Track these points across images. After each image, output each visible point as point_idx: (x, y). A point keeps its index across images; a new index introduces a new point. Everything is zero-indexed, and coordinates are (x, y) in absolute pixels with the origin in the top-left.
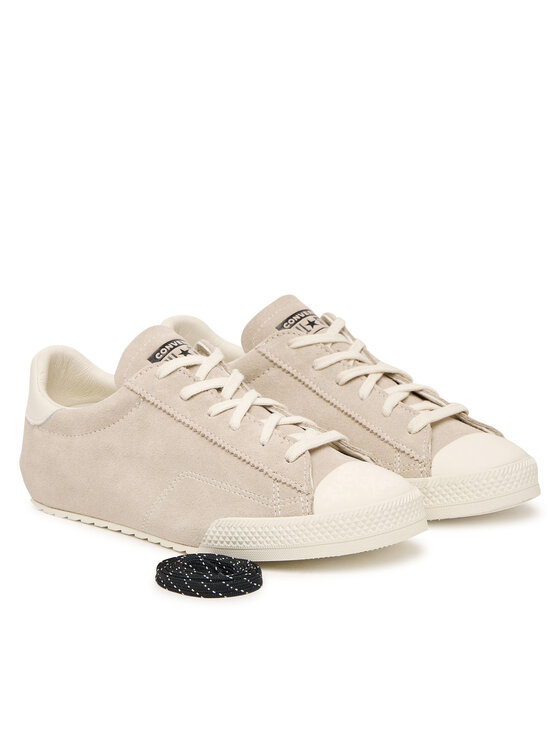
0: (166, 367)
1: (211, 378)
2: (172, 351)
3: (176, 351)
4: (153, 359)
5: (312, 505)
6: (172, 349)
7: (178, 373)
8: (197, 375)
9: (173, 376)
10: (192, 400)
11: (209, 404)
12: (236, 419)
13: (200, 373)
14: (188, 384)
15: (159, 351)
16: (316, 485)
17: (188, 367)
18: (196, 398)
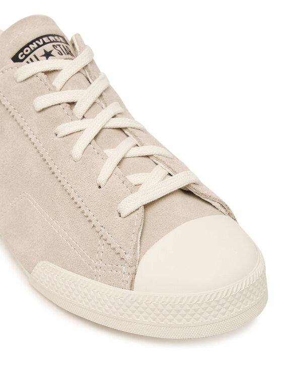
0: (26, 69)
1: (67, 89)
2: (35, 53)
3: (40, 52)
4: (15, 59)
5: (133, 281)
6: (35, 49)
7: (35, 78)
8: (54, 83)
9: (29, 81)
10: (43, 113)
11: (58, 122)
12: (78, 148)
13: (58, 80)
14: (42, 94)
15: (22, 50)
16: (142, 253)
17: (47, 73)
18: (46, 111)
